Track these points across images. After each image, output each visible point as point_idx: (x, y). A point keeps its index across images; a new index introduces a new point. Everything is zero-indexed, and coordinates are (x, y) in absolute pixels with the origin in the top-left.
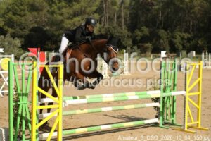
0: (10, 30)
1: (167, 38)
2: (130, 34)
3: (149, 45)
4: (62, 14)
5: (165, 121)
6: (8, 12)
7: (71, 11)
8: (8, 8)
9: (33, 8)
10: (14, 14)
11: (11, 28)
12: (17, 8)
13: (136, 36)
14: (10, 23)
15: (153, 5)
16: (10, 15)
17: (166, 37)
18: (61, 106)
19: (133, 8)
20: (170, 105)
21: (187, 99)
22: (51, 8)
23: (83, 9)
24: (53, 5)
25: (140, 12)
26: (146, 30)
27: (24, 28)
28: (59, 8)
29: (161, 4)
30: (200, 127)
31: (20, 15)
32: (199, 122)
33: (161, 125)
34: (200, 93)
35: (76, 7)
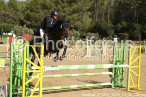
0: (28, 23)
1: (140, 30)
2: (113, 26)
3: (126, 34)
4: (64, 12)
5: (116, 84)
6: (27, 10)
7: (71, 9)
8: (27, 7)
9: (44, 7)
10: (31, 11)
11: (29, 21)
12: (33, 7)
13: (118, 28)
14: (28, 18)
15: (131, 5)
16: (29, 11)
17: (139, 28)
18: (41, 71)
19: (116, 8)
20: (120, 74)
21: (130, 70)
22: (57, 7)
23: (80, 8)
24: (58, 5)
25: (121, 11)
26: (125, 24)
27: (38, 21)
28: (63, 8)
29: (137, 5)
30: (139, 89)
31: (35, 12)
32: (139, 86)
33: (113, 87)
34: (139, 66)
35: (75, 6)
